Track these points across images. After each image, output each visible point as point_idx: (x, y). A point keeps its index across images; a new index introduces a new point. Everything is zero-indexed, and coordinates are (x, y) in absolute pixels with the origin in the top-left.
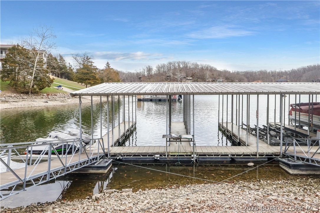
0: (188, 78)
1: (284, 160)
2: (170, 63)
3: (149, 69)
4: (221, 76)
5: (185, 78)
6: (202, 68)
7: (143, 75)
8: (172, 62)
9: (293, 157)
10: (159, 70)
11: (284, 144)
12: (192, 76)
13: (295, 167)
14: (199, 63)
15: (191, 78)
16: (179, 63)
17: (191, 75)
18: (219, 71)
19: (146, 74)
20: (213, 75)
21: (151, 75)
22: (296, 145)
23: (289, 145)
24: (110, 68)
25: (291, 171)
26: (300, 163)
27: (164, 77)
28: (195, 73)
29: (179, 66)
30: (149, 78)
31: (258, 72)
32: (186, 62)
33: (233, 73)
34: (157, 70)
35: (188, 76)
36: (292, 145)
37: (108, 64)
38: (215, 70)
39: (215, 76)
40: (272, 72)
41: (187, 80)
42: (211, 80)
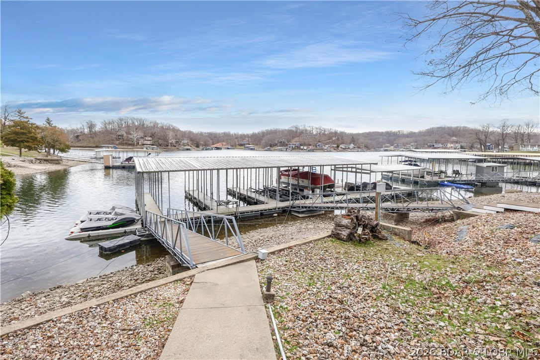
0: (147, 139)
1: (294, 210)
2: (121, 120)
3: (91, 125)
4: (185, 137)
5: (142, 138)
6: (162, 127)
7: (81, 132)
8: (124, 118)
9: (299, 207)
10: (106, 127)
11: (292, 200)
12: (151, 137)
13: (302, 212)
14: (159, 122)
15: (150, 139)
16: (132, 119)
17: (150, 135)
18: (182, 131)
19: (86, 131)
20: (176, 135)
21: (95, 133)
22: (301, 199)
23: (296, 199)
24: (53, 126)
25: (300, 216)
26: (305, 210)
27: (114, 136)
28: (155, 132)
29: (133, 123)
30: (91, 137)
31: (222, 133)
32: (143, 119)
33: (197, 134)
34: (103, 127)
35: (146, 136)
36: (298, 199)
37: (48, 120)
38: (178, 130)
39: (178, 137)
40: (235, 134)
41: (146, 140)
42: (174, 141)
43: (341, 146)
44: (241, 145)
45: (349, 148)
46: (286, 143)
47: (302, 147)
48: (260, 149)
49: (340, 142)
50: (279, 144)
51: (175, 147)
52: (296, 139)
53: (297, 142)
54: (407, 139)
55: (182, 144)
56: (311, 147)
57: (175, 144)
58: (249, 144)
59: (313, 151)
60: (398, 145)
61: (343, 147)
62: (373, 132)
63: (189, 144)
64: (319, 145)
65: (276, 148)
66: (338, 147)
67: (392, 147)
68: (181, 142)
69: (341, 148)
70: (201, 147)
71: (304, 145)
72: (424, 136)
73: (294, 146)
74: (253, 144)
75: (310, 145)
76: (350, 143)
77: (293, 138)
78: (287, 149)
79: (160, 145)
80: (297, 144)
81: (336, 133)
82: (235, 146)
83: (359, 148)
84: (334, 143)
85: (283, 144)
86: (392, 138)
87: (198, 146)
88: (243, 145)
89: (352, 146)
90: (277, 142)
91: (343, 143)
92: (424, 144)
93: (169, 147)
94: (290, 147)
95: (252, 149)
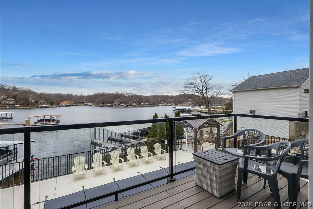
0: (9, 100)
4: (42, 98)
5: (5, 99)
15: (12, 100)
20: (35, 97)
35: (8, 98)
42: (33, 101)
43: (141, 103)
44: (82, 103)
45: (145, 105)
46: (112, 102)
47: (121, 104)
48: (95, 105)
49: (141, 101)
50: (107, 103)
51: (34, 105)
52: (117, 100)
53: (118, 101)
54: (171, 100)
55: (39, 103)
56: (126, 104)
57: (34, 104)
58: (87, 102)
59: (127, 107)
60: (167, 103)
61: (143, 104)
62: (156, 96)
63: (45, 103)
64: (130, 103)
65: (106, 105)
66: (140, 104)
67: (165, 103)
68: (39, 102)
69: (142, 104)
70: (55, 105)
71: (122, 103)
72: (178, 98)
73: (116, 104)
74: (90, 102)
75: (126, 103)
76: (146, 102)
77: (116, 99)
78: (112, 106)
79: (22, 104)
80: (118, 102)
81: (138, 96)
82: (78, 103)
83: (150, 104)
84: (137, 101)
85: (110, 102)
86: (164, 99)
87: (52, 104)
88: (83, 103)
89: (147, 103)
90: (106, 101)
91: (142, 102)
92: (178, 102)
93: (30, 105)
94: (114, 104)
95: (90, 106)
